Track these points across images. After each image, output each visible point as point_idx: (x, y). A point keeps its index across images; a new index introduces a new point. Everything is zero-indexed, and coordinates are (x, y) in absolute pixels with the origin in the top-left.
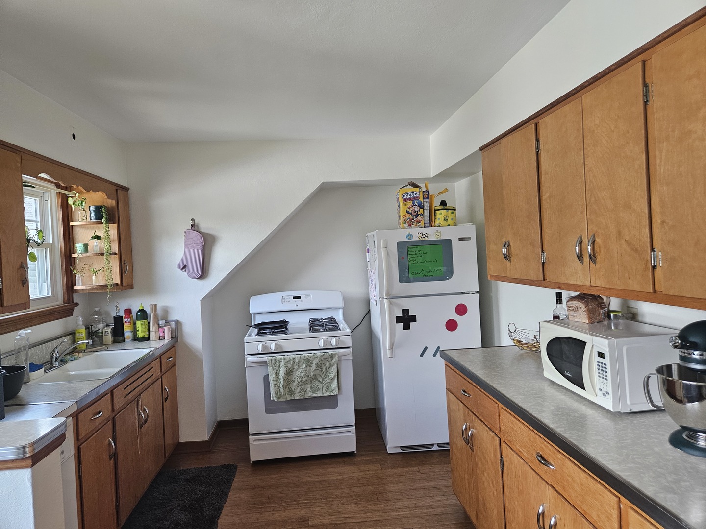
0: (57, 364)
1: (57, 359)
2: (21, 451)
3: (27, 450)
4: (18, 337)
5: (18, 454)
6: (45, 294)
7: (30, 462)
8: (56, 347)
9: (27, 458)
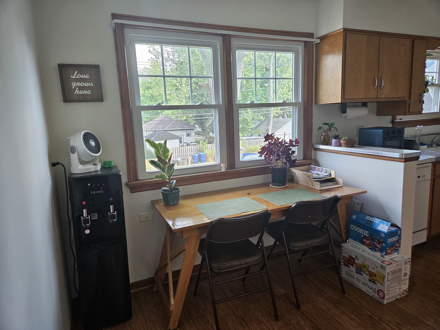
0: (435, 145)
1: (435, 142)
2: (401, 156)
3: (403, 156)
4: (416, 128)
5: (400, 156)
6: (435, 111)
7: (404, 160)
8: (435, 137)
9: (403, 158)
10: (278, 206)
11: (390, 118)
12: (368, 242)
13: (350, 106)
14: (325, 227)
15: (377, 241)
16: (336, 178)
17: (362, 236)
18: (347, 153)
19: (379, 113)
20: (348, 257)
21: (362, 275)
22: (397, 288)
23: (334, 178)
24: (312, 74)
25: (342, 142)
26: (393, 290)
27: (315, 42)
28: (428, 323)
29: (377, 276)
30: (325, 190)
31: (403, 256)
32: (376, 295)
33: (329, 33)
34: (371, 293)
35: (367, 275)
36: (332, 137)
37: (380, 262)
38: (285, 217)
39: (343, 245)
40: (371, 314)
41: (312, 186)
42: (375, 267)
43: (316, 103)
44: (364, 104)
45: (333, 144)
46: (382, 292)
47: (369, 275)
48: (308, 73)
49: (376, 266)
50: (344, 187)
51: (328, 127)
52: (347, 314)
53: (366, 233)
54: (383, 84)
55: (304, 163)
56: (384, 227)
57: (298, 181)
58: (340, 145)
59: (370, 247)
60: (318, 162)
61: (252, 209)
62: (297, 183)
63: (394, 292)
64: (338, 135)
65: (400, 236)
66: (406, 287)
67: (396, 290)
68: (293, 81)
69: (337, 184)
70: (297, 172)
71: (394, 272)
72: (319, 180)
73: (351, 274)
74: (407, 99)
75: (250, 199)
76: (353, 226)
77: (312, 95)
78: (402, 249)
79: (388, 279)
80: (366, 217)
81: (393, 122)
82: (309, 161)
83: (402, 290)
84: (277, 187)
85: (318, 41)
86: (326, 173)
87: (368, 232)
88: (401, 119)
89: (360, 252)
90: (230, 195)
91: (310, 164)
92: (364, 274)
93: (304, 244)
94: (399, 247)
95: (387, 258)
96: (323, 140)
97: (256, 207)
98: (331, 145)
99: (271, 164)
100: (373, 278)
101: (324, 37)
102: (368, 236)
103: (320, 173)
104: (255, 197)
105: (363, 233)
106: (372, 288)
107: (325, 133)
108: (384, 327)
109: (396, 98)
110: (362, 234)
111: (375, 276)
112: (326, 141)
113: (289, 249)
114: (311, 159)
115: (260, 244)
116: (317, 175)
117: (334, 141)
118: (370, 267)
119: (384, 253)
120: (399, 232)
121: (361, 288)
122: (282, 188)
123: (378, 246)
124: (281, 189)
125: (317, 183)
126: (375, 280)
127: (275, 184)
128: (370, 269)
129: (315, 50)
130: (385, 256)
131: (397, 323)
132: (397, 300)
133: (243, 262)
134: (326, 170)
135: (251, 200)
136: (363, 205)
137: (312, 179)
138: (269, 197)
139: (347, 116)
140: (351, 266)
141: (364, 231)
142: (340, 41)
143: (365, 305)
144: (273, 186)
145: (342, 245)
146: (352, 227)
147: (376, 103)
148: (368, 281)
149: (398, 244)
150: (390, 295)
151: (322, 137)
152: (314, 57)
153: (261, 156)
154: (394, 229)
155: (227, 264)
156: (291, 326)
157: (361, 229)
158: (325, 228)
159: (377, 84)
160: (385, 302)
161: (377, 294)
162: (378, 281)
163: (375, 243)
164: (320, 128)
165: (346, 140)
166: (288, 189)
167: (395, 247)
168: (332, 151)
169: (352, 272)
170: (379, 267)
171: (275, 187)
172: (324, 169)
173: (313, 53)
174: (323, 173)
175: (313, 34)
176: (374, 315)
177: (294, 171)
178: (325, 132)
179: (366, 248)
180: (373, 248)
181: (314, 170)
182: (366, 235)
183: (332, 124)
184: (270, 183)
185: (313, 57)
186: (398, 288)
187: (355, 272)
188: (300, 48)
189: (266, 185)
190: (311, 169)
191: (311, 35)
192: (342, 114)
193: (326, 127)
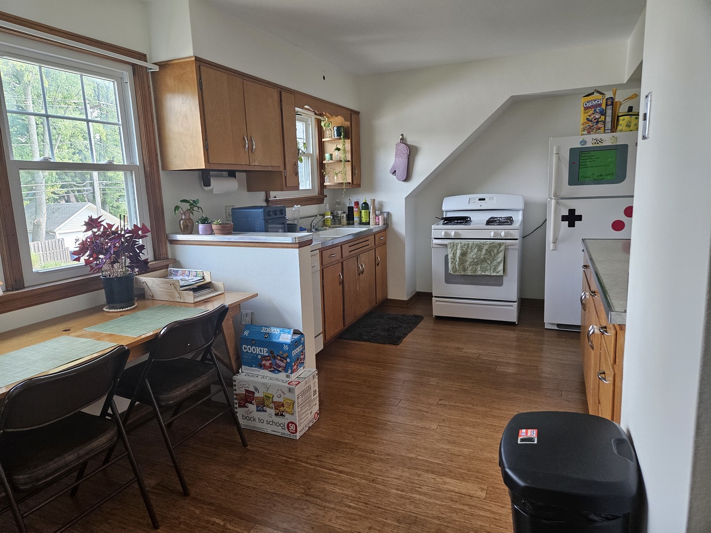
0: (314, 230)
1: (314, 227)
3: (296, 240)
4: (294, 209)
5: (293, 241)
6: (308, 188)
7: (298, 246)
8: (313, 220)
9: (297, 243)
10: (135, 338)
11: (262, 195)
12: (268, 363)
13: (214, 176)
14: (209, 356)
15: (279, 358)
16: (213, 282)
17: (259, 357)
18: (224, 244)
19: (250, 189)
20: (244, 392)
21: (265, 411)
22: (308, 414)
23: (210, 283)
24: (153, 122)
25: (214, 227)
26: (304, 417)
27: (151, 69)
28: (347, 441)
29: (285, 405)
30: (202, 302)
31: (309, 369)
32: (286, 431)
33: (173, 60)
34: (280, 431)
35: (272, 408)
36: (198, 222)
37: (287, 385)
38: (148, 355)
39: (235, 377)
40: (286, 459)
41: (181, 298)
42: (282, 394)
43: (164, 168)
44: (232, 174)
45: (200, 233)
46: (293, 425)
47: (275, 407)
48: (145, 118)
49: (283, 392)
50: (225, 293)
51: (189, 205)
52: (257, 472)
53: (265, 352)
54: (254, 147)
55: (157, 266)
56: (286, 338)
57: (153, 296)
58: (212, 233)
59: (272, 369)
60: (179, 262)
61: (88, 352)
62: (152, 298)
63: (305, 420)
64: (207, 218)
65: (303, 344)
66: (316, 408)
67: (307, 416)
68: (119, 128)
69: (216, 290)
70: (150, 281)
71: (303, 393)
72: (189, 289)
73: (250, 416)
74: (282, 169)
75: (74, 338)
76: (246, 346)
77: (157, 155)
78: (306, 361)
79: (298, 404)
80: (262, 329)
81: (267, 200)
82: (165, 263)
83: (313, 413)
84: (118, 310)
85: (156, 69)
86: (196, 276)
87: (267, 350)
88: (275, 197)
89: (259, 379)
90: (24, 339)
91: (167, 267)
92: (268, 409)
93: (184, 390)
94: (304, 358)
95: (294, 377)
96: (184, 226)
97: (95, 347)
98: (198, 233)
99: (103, 271)
100: (280, 409)
101: (165, 64)
102: (267, 354)
103: (187, 278)
104: (83, 332)
105: (261, 352)
106: (280, 425)
107: (185, 215)
108: (304, 467)
109: (271, 166)
110: (259, 354)
111: (283, 405)
112: (189, 228)
113: (160, 406)
114: (167, 258)
115: (110, 411)
116: (183, 282)
117: (201, 226)
118: (275, 396)
119: (290, 371)
120: (302, 339)
121: (266, 430)
122: (130, 310)
123: (282, 364)
124: (127, 313)
125: (187, 293)
126: (283, 412)
127: (114, 305)
128: (276, 399)
129: (151, 83)
130: (291, 375)
131: (317, 456)
132: (310, 428)
133: (82, 452)
134: (196, 272)
135: (77, 338)
136: (253, 314)
137: (178, 288)
138: (111, 328)
139: (212, 189)
140: (250, 405)
141: (262, 349)
142: (192, 74)
143: (275, 450)
144: (111, 310)
145: (234, 379)
146: (245, 349)
147: (245, 174)
148: (274, 416)
149: (302, 355)
150: (303, 425)
151: (182, 222)
152: (152, 93)
153: (78, 259)
154: (296, 337)
155: (52, 465)
156: (182, 526)
157: (257, 348)
158: (208, 360)
159: (247, 146)
160: (298, 435)
161: (286, 429)
162: (287, 412)
163: (278, 362)
164: (177, 208)
165: (219, 224)
166: (138, 310)
167: (300, 361)
168: (200, 243)
169: (252, 412)
170: (286, 391)
171: (116, 310)
172: (193, 270)
173: (149, 87)
174: (192, 278)
175: (145, 56)
176: (290, 458)
177: (143, 281)
178: (184, 213)
179: (266, 373)
180: (275, 369)
181: (176, 275)
182: (265, 354)
183: (194, 201)
184: (103, 306)
185: (150, 93)
186: (309, 412)
187: (255, 410)
188: (127, 75)
189: (95, 310)
190: (171, 274)
191: (143, 57)
192: (204, 187)
193: (186, 206)
